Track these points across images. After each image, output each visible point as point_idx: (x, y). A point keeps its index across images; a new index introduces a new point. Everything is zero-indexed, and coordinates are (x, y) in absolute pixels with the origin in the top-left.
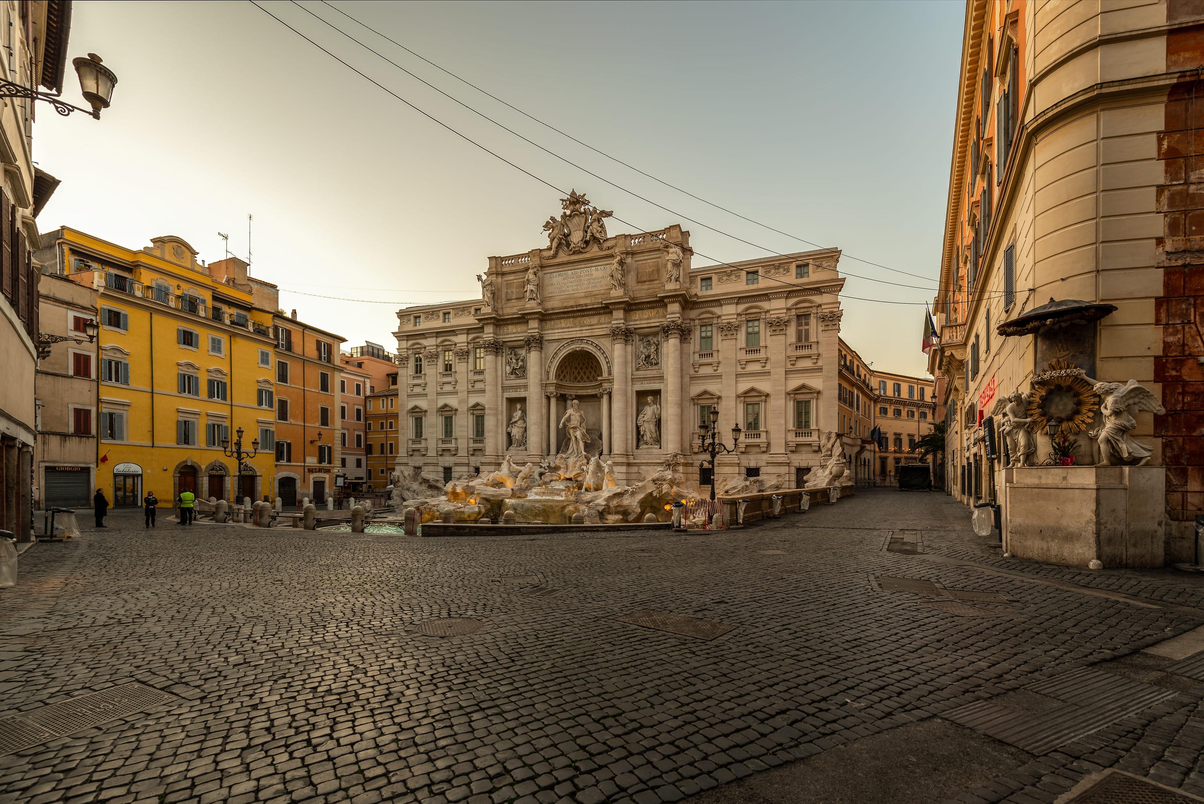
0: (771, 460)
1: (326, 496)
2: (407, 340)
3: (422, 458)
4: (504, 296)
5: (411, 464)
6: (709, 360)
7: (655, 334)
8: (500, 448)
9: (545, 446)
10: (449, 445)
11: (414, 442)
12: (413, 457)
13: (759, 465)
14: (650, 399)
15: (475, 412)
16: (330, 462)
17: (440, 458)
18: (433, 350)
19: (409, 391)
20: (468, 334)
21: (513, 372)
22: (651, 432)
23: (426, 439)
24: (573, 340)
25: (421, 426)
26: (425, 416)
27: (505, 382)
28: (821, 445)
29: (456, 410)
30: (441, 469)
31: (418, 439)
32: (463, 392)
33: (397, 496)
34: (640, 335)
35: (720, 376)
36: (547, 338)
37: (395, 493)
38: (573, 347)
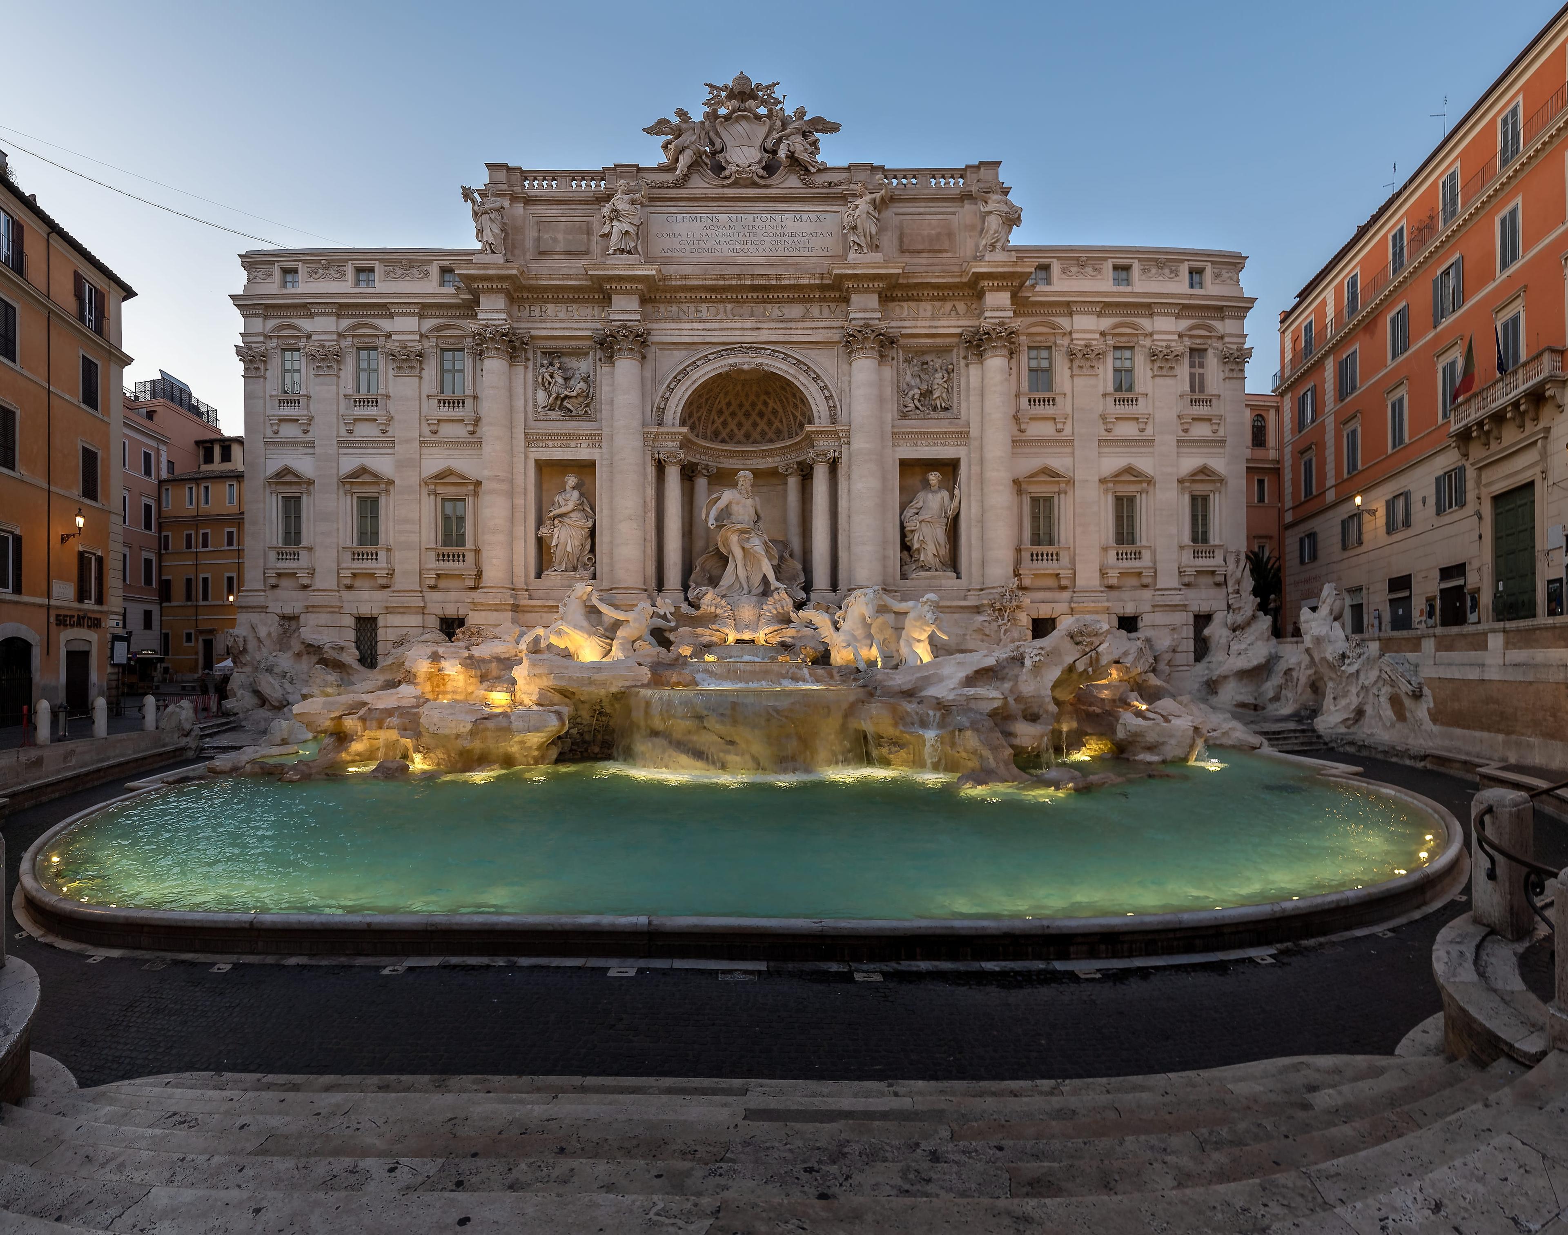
0: (1160, 600)
1: (93, 692)
2: (266, 317)
3: (301, 594)
4: (529, 244)
5: (275, 608)
6: (1049, 410)
7: (943, 351)
8: (519, 571)
9: (651, 569)
10: (369, 565)
11: (281, 555)
12: (277, 592)
13: (1141, 610)
14: (934, 477)
15: (440, 489)
16: (100, 601)
17: (346, 595)
18: (330, 342)
19: (269, 433)
20: (421, 316)
21: (559, 403)
22: (937, 544)
23: (310, 549)
24: (731, 348)
25: (298, 518)
26: (309, 493)
27: (531, 423)
28: (1229, 574)
29: (391, 482)
30: (350, 621)
31: (292, 548)
32: (408, 441)
33: (242, 687)
34: (906, 349)
35: (1070, 442)
36: (655, 337)
37: (237, 681)
38: (733, 360)
